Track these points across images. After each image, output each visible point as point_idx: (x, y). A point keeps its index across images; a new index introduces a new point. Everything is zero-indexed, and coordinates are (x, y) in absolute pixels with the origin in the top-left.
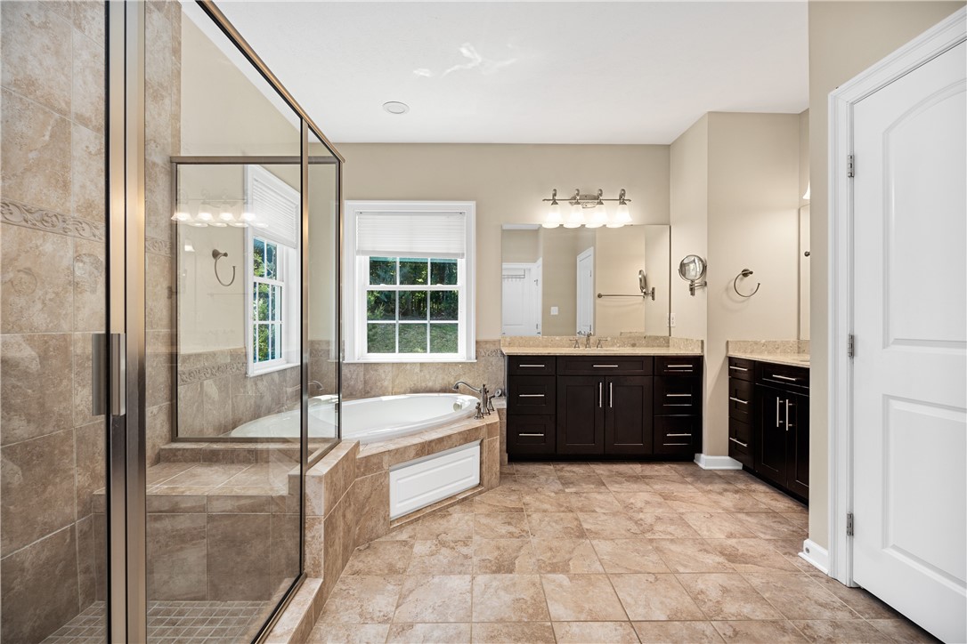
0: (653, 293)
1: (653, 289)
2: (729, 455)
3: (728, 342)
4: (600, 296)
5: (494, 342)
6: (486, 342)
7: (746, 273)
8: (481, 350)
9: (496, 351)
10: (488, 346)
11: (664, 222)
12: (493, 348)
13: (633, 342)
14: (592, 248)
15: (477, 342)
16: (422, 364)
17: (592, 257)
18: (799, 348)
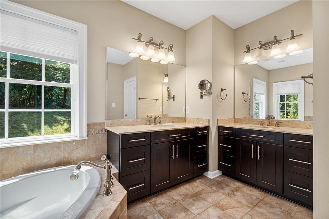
0: (174, 97)
1: (174, 96)
2: (218, 169)
3: (218, 120)
4: (139, 99)
5: (100, 124)
6: (95, 124)
7: (222, 90)
8: (91, 130)
9: (102, 130)
10: (96, 127)
11: (183, 65)
12: (99, 128)
13: (173, 120)
14: (136, 77)
15: (88, 125)
16: (36, 146)
17: (135, 81)
18: (235, 121)
